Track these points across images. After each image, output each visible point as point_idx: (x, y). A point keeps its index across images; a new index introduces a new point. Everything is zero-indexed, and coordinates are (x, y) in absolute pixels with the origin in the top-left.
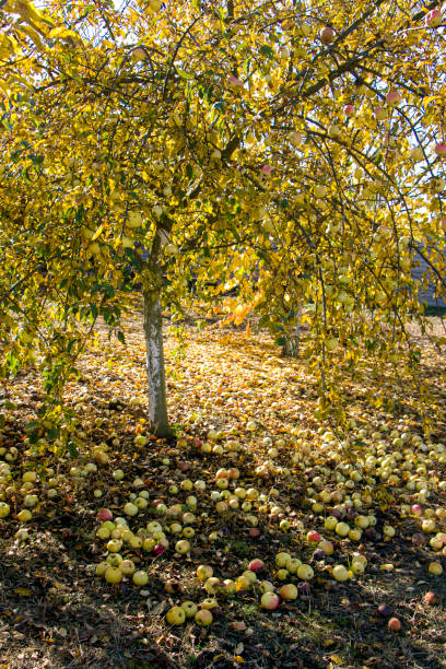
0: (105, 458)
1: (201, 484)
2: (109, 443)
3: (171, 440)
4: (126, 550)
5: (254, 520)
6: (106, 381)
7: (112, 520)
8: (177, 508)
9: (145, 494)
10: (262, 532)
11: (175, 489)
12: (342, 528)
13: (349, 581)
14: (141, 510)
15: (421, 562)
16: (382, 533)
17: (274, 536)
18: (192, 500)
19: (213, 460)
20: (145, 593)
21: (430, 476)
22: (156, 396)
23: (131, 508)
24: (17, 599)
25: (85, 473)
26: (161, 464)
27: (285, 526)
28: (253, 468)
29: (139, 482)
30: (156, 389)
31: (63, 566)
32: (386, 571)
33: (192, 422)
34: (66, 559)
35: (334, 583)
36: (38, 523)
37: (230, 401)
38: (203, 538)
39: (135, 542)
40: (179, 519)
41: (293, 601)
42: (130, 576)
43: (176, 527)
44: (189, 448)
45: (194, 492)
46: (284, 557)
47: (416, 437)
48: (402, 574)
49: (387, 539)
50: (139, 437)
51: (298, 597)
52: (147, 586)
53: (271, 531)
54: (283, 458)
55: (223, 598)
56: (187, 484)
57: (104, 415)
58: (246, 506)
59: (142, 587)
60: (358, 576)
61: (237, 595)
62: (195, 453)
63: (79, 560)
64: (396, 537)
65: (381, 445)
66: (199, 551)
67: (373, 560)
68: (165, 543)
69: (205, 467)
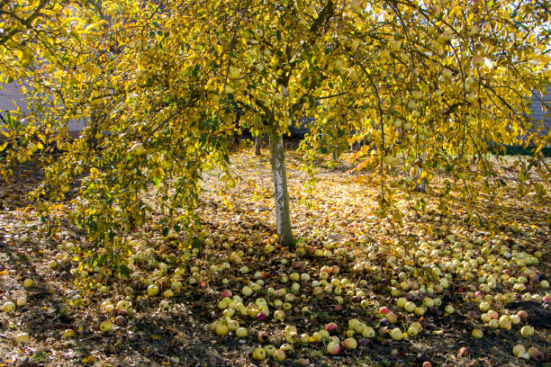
0: (239, 260)
1: (306, 276)
2: (245, 250)
3: (292, 248)
4: (237, 315)
5: (340, 299)
6: (257, 211)
7: (231, 298)
8: (282, 291)
9: (261, 282)
10: (344, 308)
11: (285, 279)
12: (410, 306)
13: (403, 339)
14: (254, 292)
15: (467, 330)
16: (444, 311)
17: (353, 311)
18: (296, 286)
19: (322, 261)
20: (241, 341)
21: (502, 274)
22: (282, 215)
23: (247, 291)
24: (151, 341)
25: (220, 269)
26: (280, 263)
27: (364, 304)
28: (353, 266)
29: (258, 274)
30: (281, 209)
31: (188, 324)
32: (436, 335)
33: (315, 237)
34: (191, 320)
35: (390, 341)
36: (178, 298)
37: (353, 223)
38: (296, 309)
39: (244, 311)
40: (282, 298)
41: (353, 350)
42: (234, 332)
43: (278, 303)
44: (304, 253)
45: (300, 282)
46: (354, 323)
47: (504, 248)
48: (448, 337)
49: (446, 315)
50: (268, 245)
51: (357, 348)
52: (246, 338)
53: (352, 307)
54: (380, 260)
55: (298, 346)
56: (295, 276)
57: (248, 233)
58: (338, 291)
59: (241, 338)
60: (410, 337)
61: (310, 345)
62: (309, 256)
63: (201, 322)
64: (455, 313)
65: (469, 253)
66: (291, 318)
67: (428, 328)
68: (267, 313)
69: (314, 265)
